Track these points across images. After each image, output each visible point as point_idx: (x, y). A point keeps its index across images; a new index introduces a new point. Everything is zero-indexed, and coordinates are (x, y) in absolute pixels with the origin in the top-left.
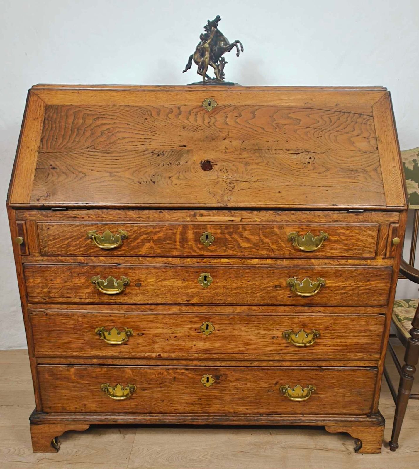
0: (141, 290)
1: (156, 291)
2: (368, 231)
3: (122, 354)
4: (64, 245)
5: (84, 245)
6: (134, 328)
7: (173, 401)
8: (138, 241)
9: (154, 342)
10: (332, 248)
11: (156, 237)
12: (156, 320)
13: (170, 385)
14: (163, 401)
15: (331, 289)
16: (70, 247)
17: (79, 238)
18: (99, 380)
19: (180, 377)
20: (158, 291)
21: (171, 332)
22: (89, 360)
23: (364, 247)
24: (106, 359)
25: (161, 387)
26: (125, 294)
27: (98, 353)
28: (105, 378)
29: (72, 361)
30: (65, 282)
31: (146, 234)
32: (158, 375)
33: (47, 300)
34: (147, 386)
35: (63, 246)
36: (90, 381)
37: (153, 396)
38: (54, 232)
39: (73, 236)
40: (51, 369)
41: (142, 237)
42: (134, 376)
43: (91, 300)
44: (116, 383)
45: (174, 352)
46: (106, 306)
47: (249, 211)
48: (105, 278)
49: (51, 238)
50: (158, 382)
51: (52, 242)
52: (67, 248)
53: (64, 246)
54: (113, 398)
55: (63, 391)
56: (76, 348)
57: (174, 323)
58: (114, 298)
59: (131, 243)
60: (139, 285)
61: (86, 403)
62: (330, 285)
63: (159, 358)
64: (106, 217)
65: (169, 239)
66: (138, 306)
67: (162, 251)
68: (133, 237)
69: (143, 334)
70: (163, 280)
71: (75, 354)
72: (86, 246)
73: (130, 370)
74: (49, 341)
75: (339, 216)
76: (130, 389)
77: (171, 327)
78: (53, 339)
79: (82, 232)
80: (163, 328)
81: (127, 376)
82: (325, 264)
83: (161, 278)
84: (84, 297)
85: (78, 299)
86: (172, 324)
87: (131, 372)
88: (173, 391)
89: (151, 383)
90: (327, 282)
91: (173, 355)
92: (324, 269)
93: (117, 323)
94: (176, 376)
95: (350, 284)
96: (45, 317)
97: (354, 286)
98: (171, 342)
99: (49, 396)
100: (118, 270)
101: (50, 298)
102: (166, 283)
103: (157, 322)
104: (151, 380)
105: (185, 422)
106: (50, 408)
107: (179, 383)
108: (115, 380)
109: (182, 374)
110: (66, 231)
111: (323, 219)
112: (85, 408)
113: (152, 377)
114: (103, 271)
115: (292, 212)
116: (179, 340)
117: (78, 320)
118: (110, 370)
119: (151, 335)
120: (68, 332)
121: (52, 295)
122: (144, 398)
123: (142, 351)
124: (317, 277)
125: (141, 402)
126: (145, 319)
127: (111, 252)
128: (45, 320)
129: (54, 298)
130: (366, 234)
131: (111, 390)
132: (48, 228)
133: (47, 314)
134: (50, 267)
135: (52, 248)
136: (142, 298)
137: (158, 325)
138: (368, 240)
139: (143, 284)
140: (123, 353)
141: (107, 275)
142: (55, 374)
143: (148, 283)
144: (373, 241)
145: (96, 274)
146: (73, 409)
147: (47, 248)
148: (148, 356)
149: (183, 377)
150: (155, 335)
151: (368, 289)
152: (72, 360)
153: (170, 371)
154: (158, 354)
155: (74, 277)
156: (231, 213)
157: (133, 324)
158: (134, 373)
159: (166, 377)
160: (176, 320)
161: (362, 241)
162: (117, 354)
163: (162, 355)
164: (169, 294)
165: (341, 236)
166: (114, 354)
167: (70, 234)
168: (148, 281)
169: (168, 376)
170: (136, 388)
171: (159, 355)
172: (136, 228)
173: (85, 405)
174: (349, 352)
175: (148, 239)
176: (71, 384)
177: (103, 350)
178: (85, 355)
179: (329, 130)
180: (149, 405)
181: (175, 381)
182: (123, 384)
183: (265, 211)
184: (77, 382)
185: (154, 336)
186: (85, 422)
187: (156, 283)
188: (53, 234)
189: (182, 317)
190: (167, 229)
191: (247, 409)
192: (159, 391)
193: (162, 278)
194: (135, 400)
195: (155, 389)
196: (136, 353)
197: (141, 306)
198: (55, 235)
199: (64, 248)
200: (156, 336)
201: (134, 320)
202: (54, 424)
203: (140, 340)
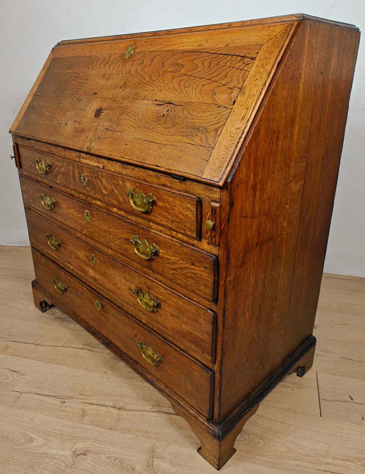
0: (61, 211)
2: (187, 204)
4: (30, 165)
7: (84, 311)
8: (55, 171)
9: (70, 257)
10: (160, 215)
11: (62, 171)
14: (79, 308)
15: (164, 260)
18: (52, 273)
20: (68, 216)
21: (77, 253)
23: (186, 222)
30: (33, 193)
31: (58, 167)
34: (71, 291)
36: (49, 271)
47: (106, 160)
50: (76, 290)
55: (41, 272)
59: (53, 173)
60: (60, 207)
62: (163, 255)
65: (68, 174)
67: (66, 183)
68: (53, 167)
69: (65, 248)
71: (42, 247)
73: (63, 273)
75: (167, 180)
77: (76, 249)
79: (34, 158)
80: (73, 247)
82: (160, 231)
86: (77, 247)
90: (160, 251)
91: (79, 273)
92: (157, 236)
93: (55, 233)
95: (178, 261)
97: (181, 265)
98: (77, 261)
100: (50, 192)
101: (29, 202)
102: (71, 211)
104: (72, 287)
107: (85, 298)
110: (29, 155)
111: (155, 180)
114: (45, 190)
115: (132, 167)
116: (81, 261)
118: (55, 268)
124: (152, 243)
129: (31, 203)
130: (186, 208)
136: (62, 218)
138: (189, 215)
143: (63, 207)
144: (193, 218)
145: (43, 192)
148: (69, 266)
150: (70, 251)
151: (194, 274)
154: (73, 267)
156: (97, 159)
158: (65, 277)
161: (183, 214)
162: (57, 257)
163: (75, 270)
165: (166, 203)
166: (55, 256)
167: (31, 158)
168: (63, 205)
169: (79, 289)
174: (184, 337)
175: (59, 171)
178: (45, 250)
179: (202, 78)
180: (74, 306)
183: (115, 162)
184: (45, 268)
187: (66, 209)
190: (66, 165)
191: (121, 346)
194: (68, 297)
196: (64, 261)
203: (65, 252)
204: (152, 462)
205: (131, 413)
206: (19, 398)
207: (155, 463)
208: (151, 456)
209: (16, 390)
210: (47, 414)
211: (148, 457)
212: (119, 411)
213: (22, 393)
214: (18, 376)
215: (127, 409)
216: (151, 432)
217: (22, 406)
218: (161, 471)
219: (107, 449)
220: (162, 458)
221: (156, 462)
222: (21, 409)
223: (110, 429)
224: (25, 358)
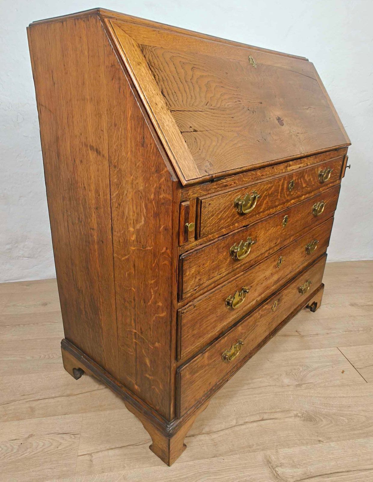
0: (256, 245)
8: (262, 198)
9: (255, 290)
11: (270, 192)
16: (221, 221)
17: (229, 208)
21: (264, 276)
31: (266, 191)
39: (225, 208)
41: (264, 195)
45: (264, 292)
49: (210, 215)
51: (210, 220)
52: (219, 223)
59: (258, 203)
64: (244, 180)
69: (251, 287)
72: (232, 215)
77: (265, 272)
79: (231, 201)
81: (238, 334)
88: (259, 327)
92: (324, 194)
96: (193, 310)
100: (246, 233)
101: (200, 285)
107: (262, 318)
108: (231, 342)
109: (265, 309)
110: (221, 202)
112: (210, 386)
114: (238, 237)
117: (216, 298)
119: (255, 285)
121: (201, 282)
129: (203, 284)
132: (210, 204)
133: (195, 307)
135: (209, 226)
139: (258, 239)
143: (260, 237)
147: (205, 228)
148: (251, 305)
154: (256, 299)
156: (301, 161)
167: (224, 205)
173: (210, 383)
175: (267, 195)
177: (228, 318)
184: (208, 365)
188: (212, 210)
192: (252, 333)
203: (249, 293)
204: (276, 473)
205: (222, 433)
206: (91, 461)
207: (279, 472)
208: (271, 467)
209: (82, 454)
210: (137, 466)
211: (270, 470)
212: (209, 436)
213: (91, 455)
214: (71, 438)
215: (215, 431)
216: (253, 445)
217: (102, 469)
218: (290, 477)
219: (227, 478)
220: (281, 465)
221: (280, 470)
222: (103, 472)
223: (214, 457)
224: (65, 415)
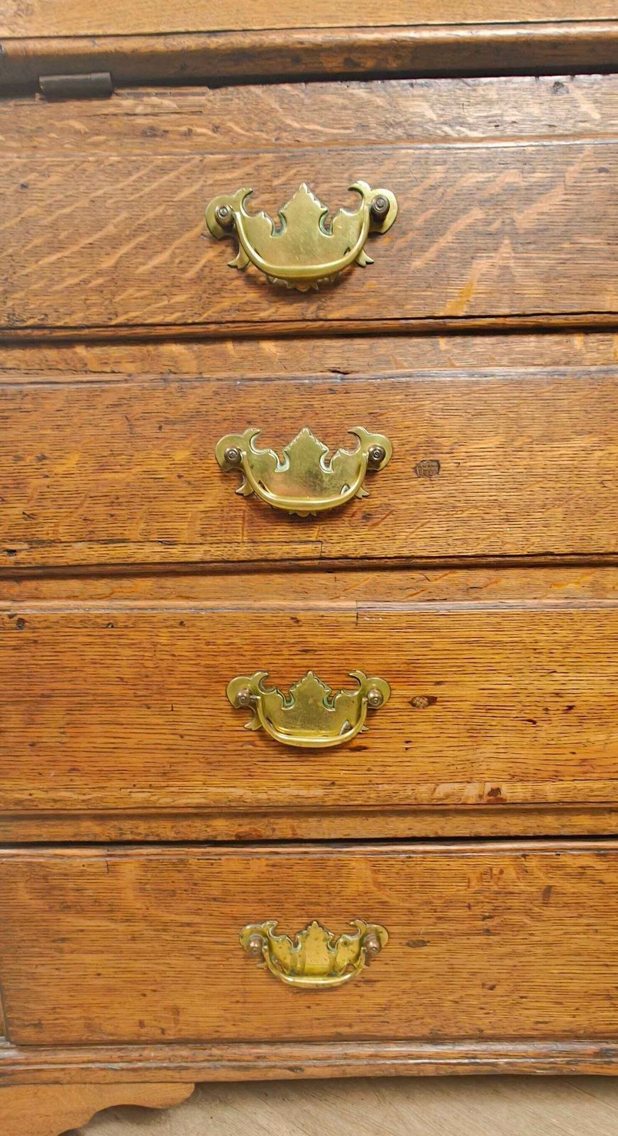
0: (437, 491)
1: (502, 496)
3: (336, 790)
4: (99, 274)
5: (191, 274)
6: (393, 676)
7: (531, 989)
8: (445, 241)
9: (476, 733)
11: (525, 218)
12: (492, 637)
13: (527, 920)
14: (492, 988)
16: (123, 288)
17: (166, 238)
18: (237, 909)
19: (569, 887)
20: (513, 497)
21: (552, 688)
22: (199, 824)
24: (265, 815)
25: (488, 932)
26: (367, 517)
27: (237, 792)
28: (261, 901)
29: (129, 830)
30: (102, 468)
31: (482, 203)
32: (481, 879)
33: (20, 556)
34: (431, 929)
35: (94, 283)
36: (197, 912)
37: (451, 967)
38: (49, 210)
39: (141, 229)
40: (40, 864)
41: (462, 223)
42: (379, 885)
43: (216, 552)
44: (306, 920)
45: (556, 777)
46: (277, 579)
48: (278, 438)
49: (37, 241)
50: (477, 910)
51: (45, 261)
52: (113, 294)
53: (100, 281)
54: (290, 979)
55: (88, 958)
56: (146, 772)
57: (568, 645)
58: (314, 533)
59: (410, 259)
60: (429, 470)
61: (180, 1002)
63: (495, 804)
64: (296, 125)
65: (591, 225)
66: (417, 575)
67: (548, 291)
68: (419, 222)
69: (432, 700)
70: (539, 440)
71: (139, 797)
72: (199, 279)
73: (363, 865)
74: (33, 745)
76: (362, 943)
77: (553, 666)
78: (48, 735)
79: (182, 205)
80: (519, 671)
81: (353, 888)
83: (530, 432)
84: (184, 537)
85: (159, 548)
86: (558, 654)
87: (369, 873)
88: (539, 944)
89: (451, 914)
91: (551, 791)
93: (327, 655)
94: (551, 882)
96: (15, 634)
98: (546, 731)
99: (33, 977)
100: (339, 398)
101: (35, 543)
102: (552, 459)
103: (494, 644)
104: (449, 904)
105: (573, 1068)
106: (38, 1025)
107: (563, 913)
108: (301, 905)
109: (582, 873)
110: (106, 197)
112: (176, 1022)
113: (457, 890)
114: (272, 404)
116: (582, 719)
117: (155, 644)
118: (281, 866)
119: (465, 706)
120: (109, 703)
121: (45, 532)
122: (414, 977)
123: (424, 779)
125: (404, 992)
126: (444, 632)
127: (313, 307)
128: (15, 648)
129: (52, 543)
131: (282, 948)
132: (23, 186)
133: (21, 622)
134: (35, 397)
135: (44, 292)
136: (437, 531)
137: (498, 659)
139: (448, 464)
140: (341, 786)
141: (287, 423)
142: (53, 888)
143: (470, 457)
145: (240, 421)
146: (127, 1028)
147: (21, 294)
148: (447, 796)
149: (583, 887)
150: (484, 701)
152: (127, 825)
153: (532, 863)
154: (489, 787)
155: (140, 443)
157: (392, 657)
158: (381, 878)
159: (511, 889)
160: (579, 632)
162: (319, 792)
163: (507, 791)
164: (559, 512)
166: (304, 793)
167: (124, 214)
168: (472, 447)
169: (522, 886)
170: (385, 936)
171: (495, 792)
172: (438, 173)
173: (176, 1011)
175: (492, 228)
176: (121, 927)
177: (260, 777)
178: (183, 801)
180: (433, 1005)
181: (546, 904)
182: (332, 923)
184: (145, 919)
185: (477, 707)
186: (177, 1075)
187: (506, 454)
188: (48, 220)
189: (606, 615)
190: (584, 171)
192: (479, 947)
193: (536, 431)
194: (378, 985)
195: (464, 940)
196: (397, 787)
197: (429, 574)
198: (53, 226)
199: (99, 290)
200: (489, 709)
201: (398, 637)
202: (57, 1082)
203: (420, 727)
